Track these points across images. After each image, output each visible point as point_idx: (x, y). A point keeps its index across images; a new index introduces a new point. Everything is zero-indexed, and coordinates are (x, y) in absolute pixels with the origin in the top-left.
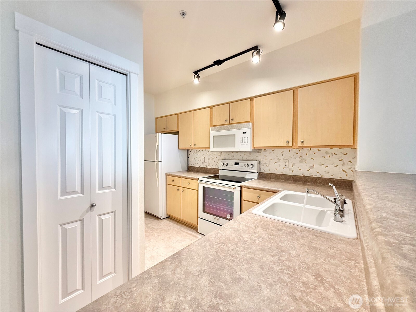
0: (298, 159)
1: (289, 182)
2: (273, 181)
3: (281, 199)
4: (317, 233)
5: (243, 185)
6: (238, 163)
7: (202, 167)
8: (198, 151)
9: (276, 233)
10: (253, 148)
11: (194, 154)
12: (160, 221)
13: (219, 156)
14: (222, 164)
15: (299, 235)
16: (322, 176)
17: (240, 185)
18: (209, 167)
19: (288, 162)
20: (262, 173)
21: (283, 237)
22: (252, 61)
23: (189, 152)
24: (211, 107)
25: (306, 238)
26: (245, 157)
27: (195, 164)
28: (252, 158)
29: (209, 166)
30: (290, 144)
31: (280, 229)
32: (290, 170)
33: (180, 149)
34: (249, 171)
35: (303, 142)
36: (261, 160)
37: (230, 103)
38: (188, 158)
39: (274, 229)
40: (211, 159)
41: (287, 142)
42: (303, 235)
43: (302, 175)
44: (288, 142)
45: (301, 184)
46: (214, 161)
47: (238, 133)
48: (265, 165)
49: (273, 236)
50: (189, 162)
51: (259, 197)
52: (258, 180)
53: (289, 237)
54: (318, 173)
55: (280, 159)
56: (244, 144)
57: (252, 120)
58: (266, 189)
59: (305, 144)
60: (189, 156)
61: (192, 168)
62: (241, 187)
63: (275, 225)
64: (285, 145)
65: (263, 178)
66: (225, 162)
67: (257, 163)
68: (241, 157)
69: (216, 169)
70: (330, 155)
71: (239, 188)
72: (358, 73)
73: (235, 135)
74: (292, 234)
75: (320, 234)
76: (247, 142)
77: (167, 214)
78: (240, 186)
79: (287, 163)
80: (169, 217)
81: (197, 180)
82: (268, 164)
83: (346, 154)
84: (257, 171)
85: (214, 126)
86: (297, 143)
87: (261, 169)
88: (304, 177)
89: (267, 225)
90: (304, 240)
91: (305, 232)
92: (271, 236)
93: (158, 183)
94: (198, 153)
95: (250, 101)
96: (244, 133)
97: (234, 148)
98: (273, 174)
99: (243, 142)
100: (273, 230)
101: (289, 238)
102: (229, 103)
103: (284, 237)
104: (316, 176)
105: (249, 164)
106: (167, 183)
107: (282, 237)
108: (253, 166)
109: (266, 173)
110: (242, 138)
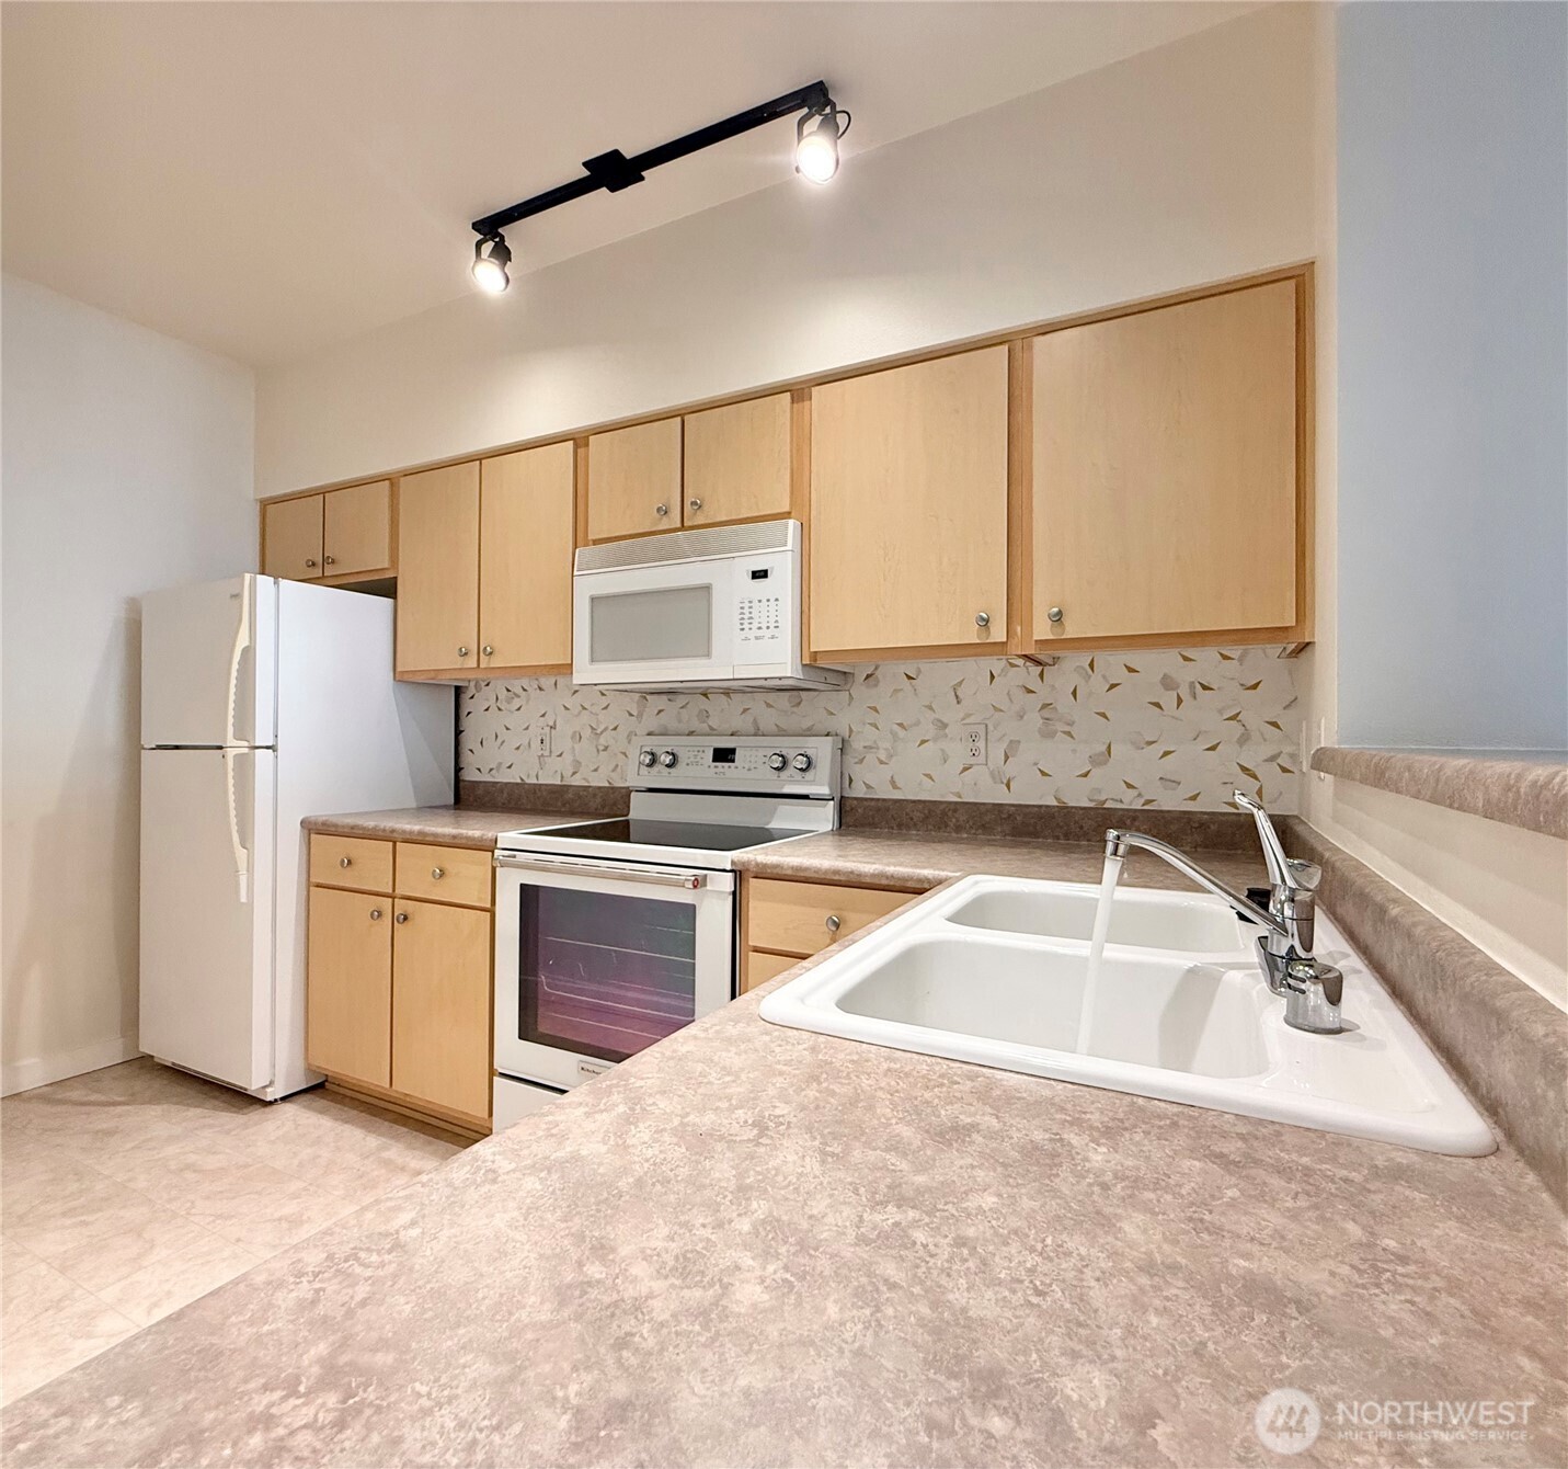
0: (1034, 719)
1: (994, 840)
2: (911, 840)
3: (957, 918)
4: (1224, 1135)
5: (749, 862)
6: (733, 751)
7: (535, 782)
8: (518, 696)
9: (921, 1169)
10: (806, 661)
11: (493, 708)
12: (257, 1114)
13: (631, 715)
14: (647, 761)
15: (1103, 1172)
16: (1148, 802)
17: (733, 863)
18: (577, 781)
19: (983, 737)
20: (856, 799)
21: (980, 1210)
22: (797, 170)
23: (465, 697)
24: (579, 440)
25: (1156, 1186)
26: (768, 719)
27: (500, 764)
28: (806, 724)
29: (574, 773)
30: (998, 633)
31: (955, 1129)
32: (993, 778)
33: (406, 677)
34: (787, 790)
35: (1058, 618)
36: (851, 730)
37: (682, 416)
38: (458, 732)
39: (906, 1132)
40: (587, 733)
41: (983, 619)
42: (1130, 1162)
43: (1056, 803)
44: (987, 621)
45: (1048, 847)
46: (601, 748)
47: (726, 576)
48: (870, 758)
49: (901, 1202)
50: (467, 758)
51: (837, 926)
52: (837, 837)
53: (1032, 1198)
54: (1129, 786)
55: (945, 721)
56: (757, 638)
57: (799, 507)
58: (873, 875)
59: (1071, 631)
60: (466, 723)
61: (480, 792)
62: (739, 874)
63: (917, 1092)
64: (972, 636)
65: (863, 825)
66: (662, 745)
67: (829, 749)
68: (749, 718)
69: (613, 788)
70: (1184, 693)
71: (726, 882)
72: (1313, 263)
73: (707, 588)
74: (1045, 1160)
75: (1242, 1137)
76: (772, 625)
77: (310, 1070)
78: (729, 867)
79: (981, 744)
80: (321, 1089)
81: (490, 847)
82: (886, 749)
83: (1255, 687)
84: (831, 789)
85: (596, 542)
86: (1028, 625)
87: (851, 780)
88: (1065, 812)
89: (853, 1102)
90: (1147, 1209)
91: (1137, 1138)
92: (885, 1204)
93: (243, 880)
94: (516, 703)
95: (793, 402)
96: (760, 575)
97: (703, 661)
98: (914, 802)
99: (755, 625)
100: (897, 1146)
101: (1027, 1204)
102: (681, 414)
103: (989, 1201)
104: (1121, 801)
105: (790, 754)
106: (313, 880)
107: (972, 1203)
108: (809, 764)
109: (878, 800)
110: (747, 605)
